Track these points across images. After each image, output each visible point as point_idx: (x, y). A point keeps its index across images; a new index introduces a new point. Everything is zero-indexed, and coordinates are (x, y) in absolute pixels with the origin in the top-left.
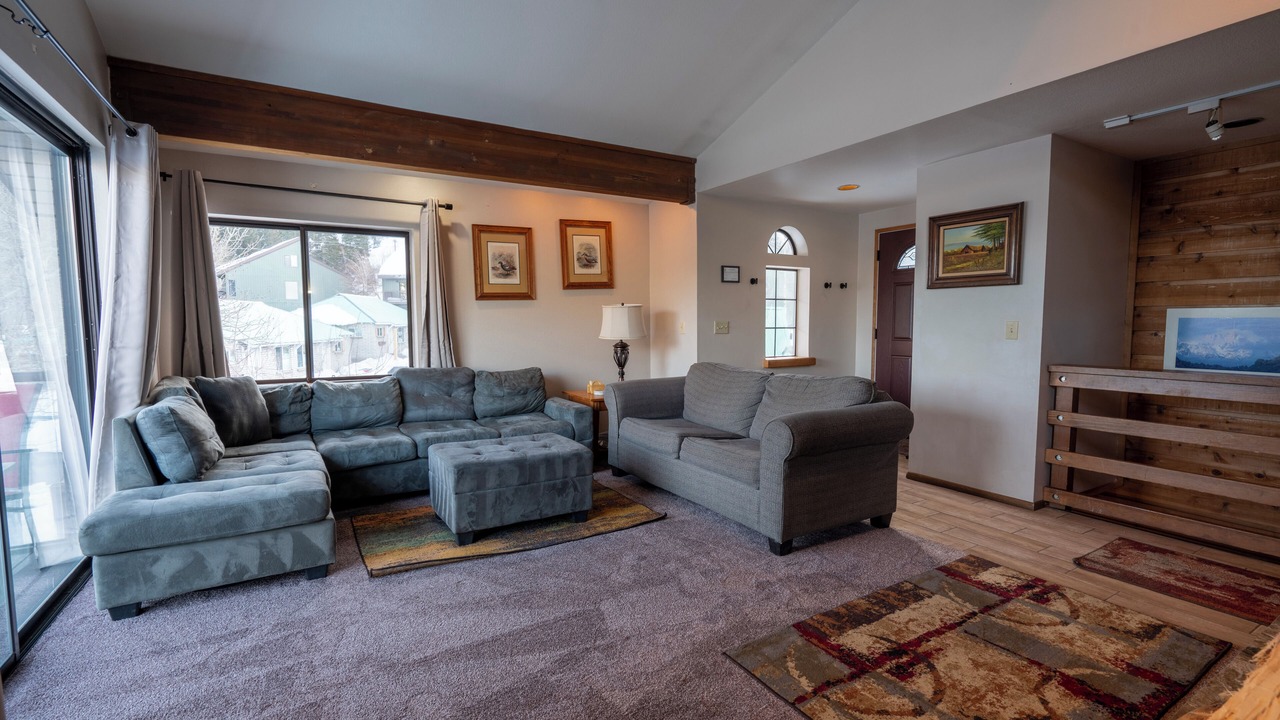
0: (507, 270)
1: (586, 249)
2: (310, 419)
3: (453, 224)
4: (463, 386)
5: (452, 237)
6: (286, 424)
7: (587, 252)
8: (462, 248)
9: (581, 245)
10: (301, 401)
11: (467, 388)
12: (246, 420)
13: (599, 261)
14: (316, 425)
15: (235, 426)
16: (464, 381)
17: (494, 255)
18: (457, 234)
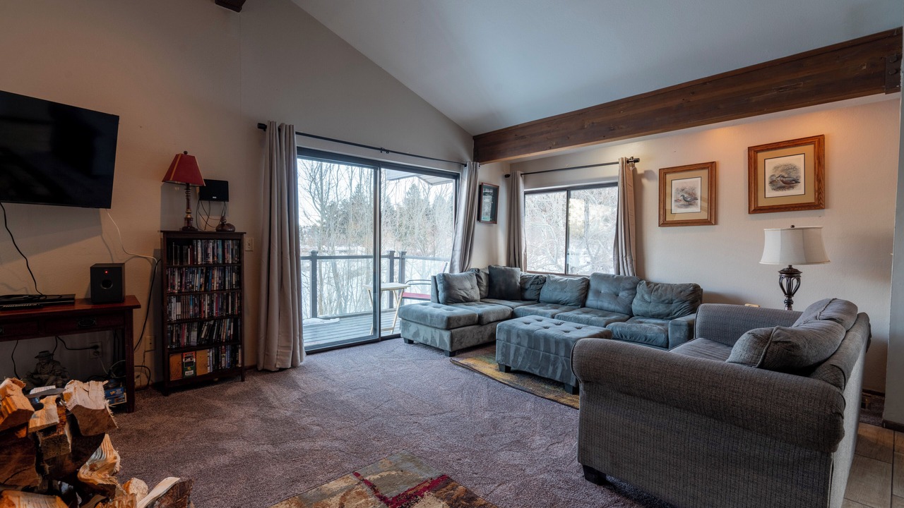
0: (689, 200)
1: (782, 171)
2: (539, 294)
3: (645, 172)
4: (628, 289)
5: (645, 181)
6: (528, 295)
7: (783, 174)
8: (651, 189)
9: (776, 168)
10: (538, 284)
11: (630, 292)
12: (503, 288)
13: (802, 180)
14: (541, 298)
15: (497, 289)
16: (628, 286)
17: (677, 189)
18: (648, 179)
